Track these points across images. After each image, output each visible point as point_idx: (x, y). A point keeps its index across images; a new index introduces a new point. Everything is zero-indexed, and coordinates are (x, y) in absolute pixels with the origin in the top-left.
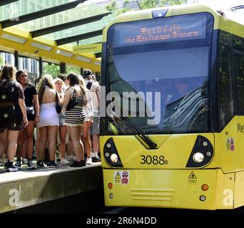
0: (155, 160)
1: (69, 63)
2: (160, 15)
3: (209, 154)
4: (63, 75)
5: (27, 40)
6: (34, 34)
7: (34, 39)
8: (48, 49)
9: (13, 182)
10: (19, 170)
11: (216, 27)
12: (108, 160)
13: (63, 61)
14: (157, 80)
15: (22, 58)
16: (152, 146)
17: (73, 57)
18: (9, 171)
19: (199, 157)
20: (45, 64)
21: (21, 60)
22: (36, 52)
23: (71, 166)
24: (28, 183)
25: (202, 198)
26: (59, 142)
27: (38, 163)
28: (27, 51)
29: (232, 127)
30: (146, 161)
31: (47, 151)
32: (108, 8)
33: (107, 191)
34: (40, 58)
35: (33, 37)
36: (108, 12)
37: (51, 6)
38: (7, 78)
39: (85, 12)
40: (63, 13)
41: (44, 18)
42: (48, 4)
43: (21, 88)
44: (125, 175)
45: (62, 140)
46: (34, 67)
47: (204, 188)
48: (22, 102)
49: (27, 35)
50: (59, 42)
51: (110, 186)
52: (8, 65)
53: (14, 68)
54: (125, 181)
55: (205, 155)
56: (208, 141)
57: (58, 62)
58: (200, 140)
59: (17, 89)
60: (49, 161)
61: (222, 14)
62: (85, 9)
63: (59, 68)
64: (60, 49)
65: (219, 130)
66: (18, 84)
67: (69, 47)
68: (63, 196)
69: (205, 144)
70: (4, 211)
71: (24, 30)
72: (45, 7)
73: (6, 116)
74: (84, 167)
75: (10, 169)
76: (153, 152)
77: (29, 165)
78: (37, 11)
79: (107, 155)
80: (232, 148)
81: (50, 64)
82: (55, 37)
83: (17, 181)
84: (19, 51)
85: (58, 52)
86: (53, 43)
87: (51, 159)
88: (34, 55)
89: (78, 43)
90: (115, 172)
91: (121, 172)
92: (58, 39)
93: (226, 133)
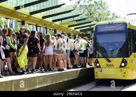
0: (110, 65)
1: (58, 30)
2: (111, 23)
3: (126, 64)
4: (55, 34)
5: (41, 20)
6: (44, 17)
7: (44, 19)
8: (49, 24)
9: (35, 77)
10: (37, 72)
11: (128, 27)
12: (96, 65)
13: (56, 29)
14: (110, 42)
15: (39, 27)
16: (110, 61)
17: (59, 27)
18: (33, 73)
19: (123, 64)
20: (48, 30)
21: (38, 28)
22: (44, 25)
23: (58, 71)
24: (40, 78)
25: (124, 76)
26: (53, 62)
27: (45, 70)
28: (41, 25)
29: (132, 56)
30: (108, 66)
31: (48, 65)
32: (73, 7)
33: (96, 74)
34: (46, 27)
35: (43, 19)
36: (73, 9)
37: (51, 6)
38: (33, 35)
39: (64, 9)
40: (56, 9)
41: (48, 11)
42: (49, 5)
43: (39, 39)
44: (101, 70)
45: (55, 60)
46: (44, 31)
47: (125, 73)
48: (39, 45)
49: (41, 18)
50: (54, 21)
51: (97, 73)
52: (33, 30)
53: (36, 31)
54: (101, 71)
55: (125, 64)
56: (126, 60)
57: (53, 29)
58: (123, 60)
59: (37, 39)
60: (49, 69)
61: (130, 23)
62: (64, 8)
63: (54, 31)
64: (54, 24)
65: (128, 57)
66: (37, 38)
67: (58, 23)
68: (55, 83)
69: (125, 61)
70: (31, 89)
71: (40, 16)
72: (48, 7)
73: (32, 50)
74: (63, 72)
75: (33, 72)
76: (110, 63)
77: (41, 70)
78: (45, 8)
79: (96, 64)
80: (132, 62)
81: (50, 30)
82: (52, 19)
83: (36, 77)
84: (37, 24)
85: (53, 25)
86: (51, 22)
87: (50, 68)
88: (44, 26)
89: (61, 21)
90: (98, 69)
91: (100, 69)
92: (54, 19)
93: (131, 58)
